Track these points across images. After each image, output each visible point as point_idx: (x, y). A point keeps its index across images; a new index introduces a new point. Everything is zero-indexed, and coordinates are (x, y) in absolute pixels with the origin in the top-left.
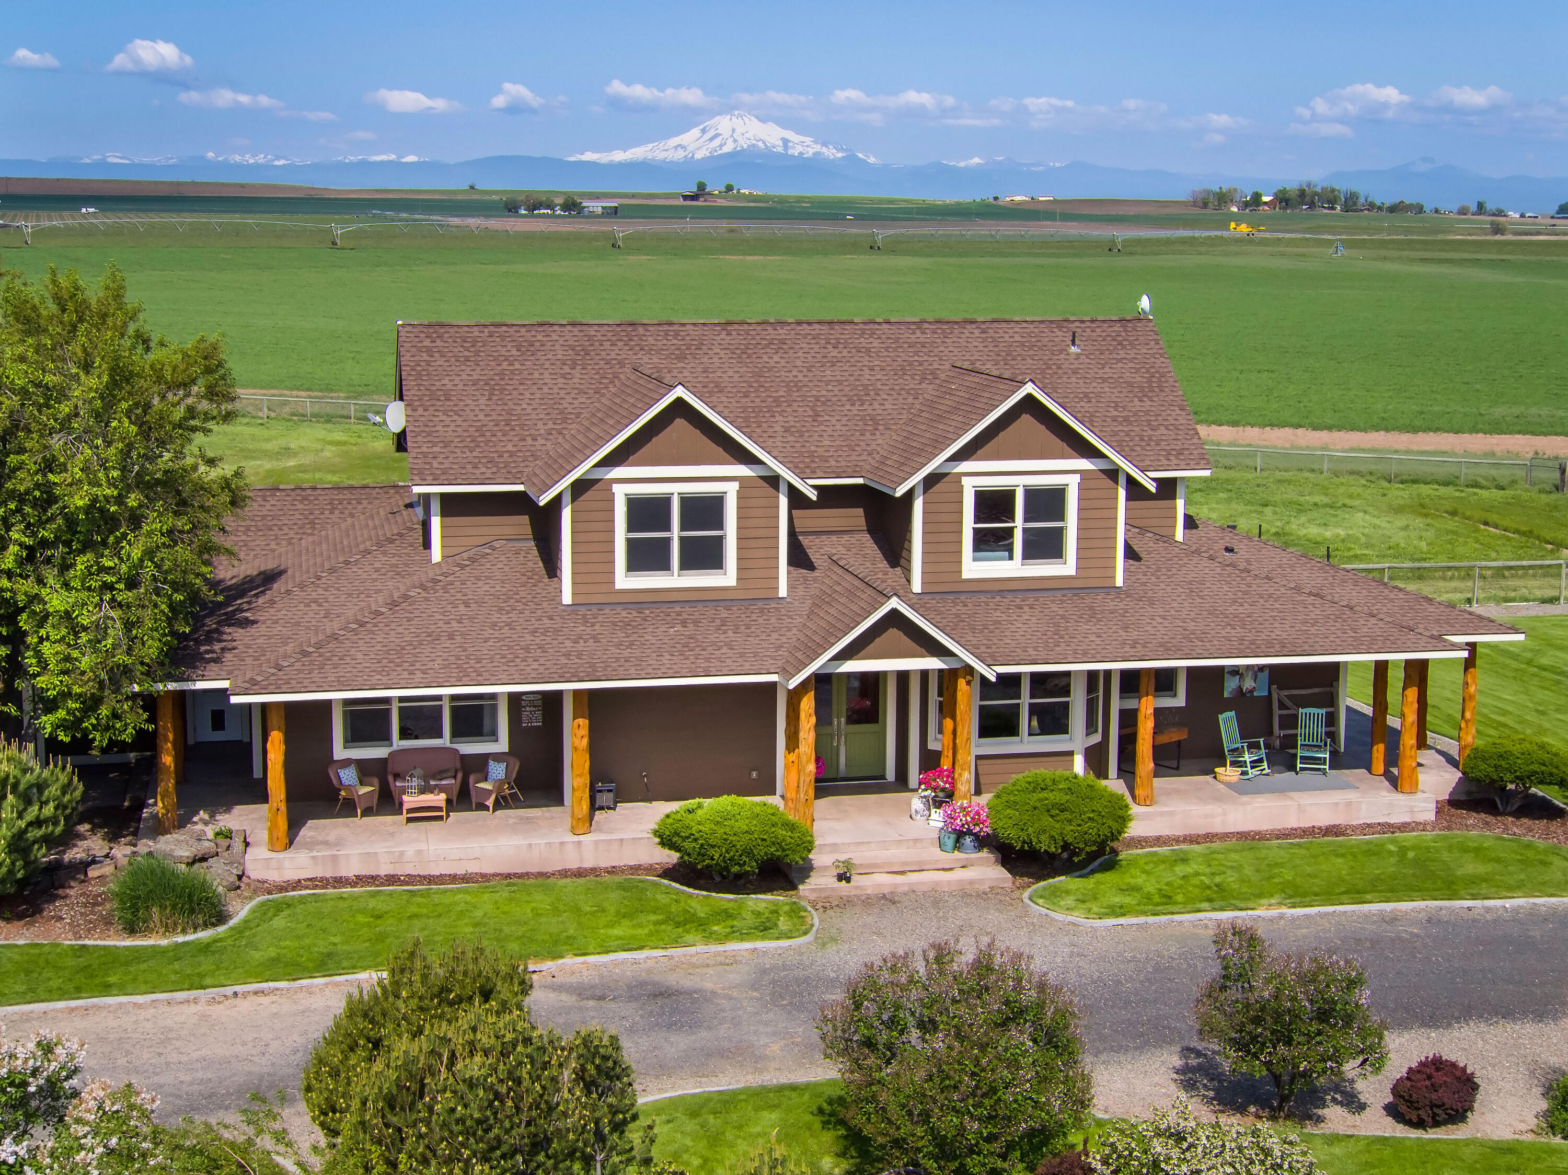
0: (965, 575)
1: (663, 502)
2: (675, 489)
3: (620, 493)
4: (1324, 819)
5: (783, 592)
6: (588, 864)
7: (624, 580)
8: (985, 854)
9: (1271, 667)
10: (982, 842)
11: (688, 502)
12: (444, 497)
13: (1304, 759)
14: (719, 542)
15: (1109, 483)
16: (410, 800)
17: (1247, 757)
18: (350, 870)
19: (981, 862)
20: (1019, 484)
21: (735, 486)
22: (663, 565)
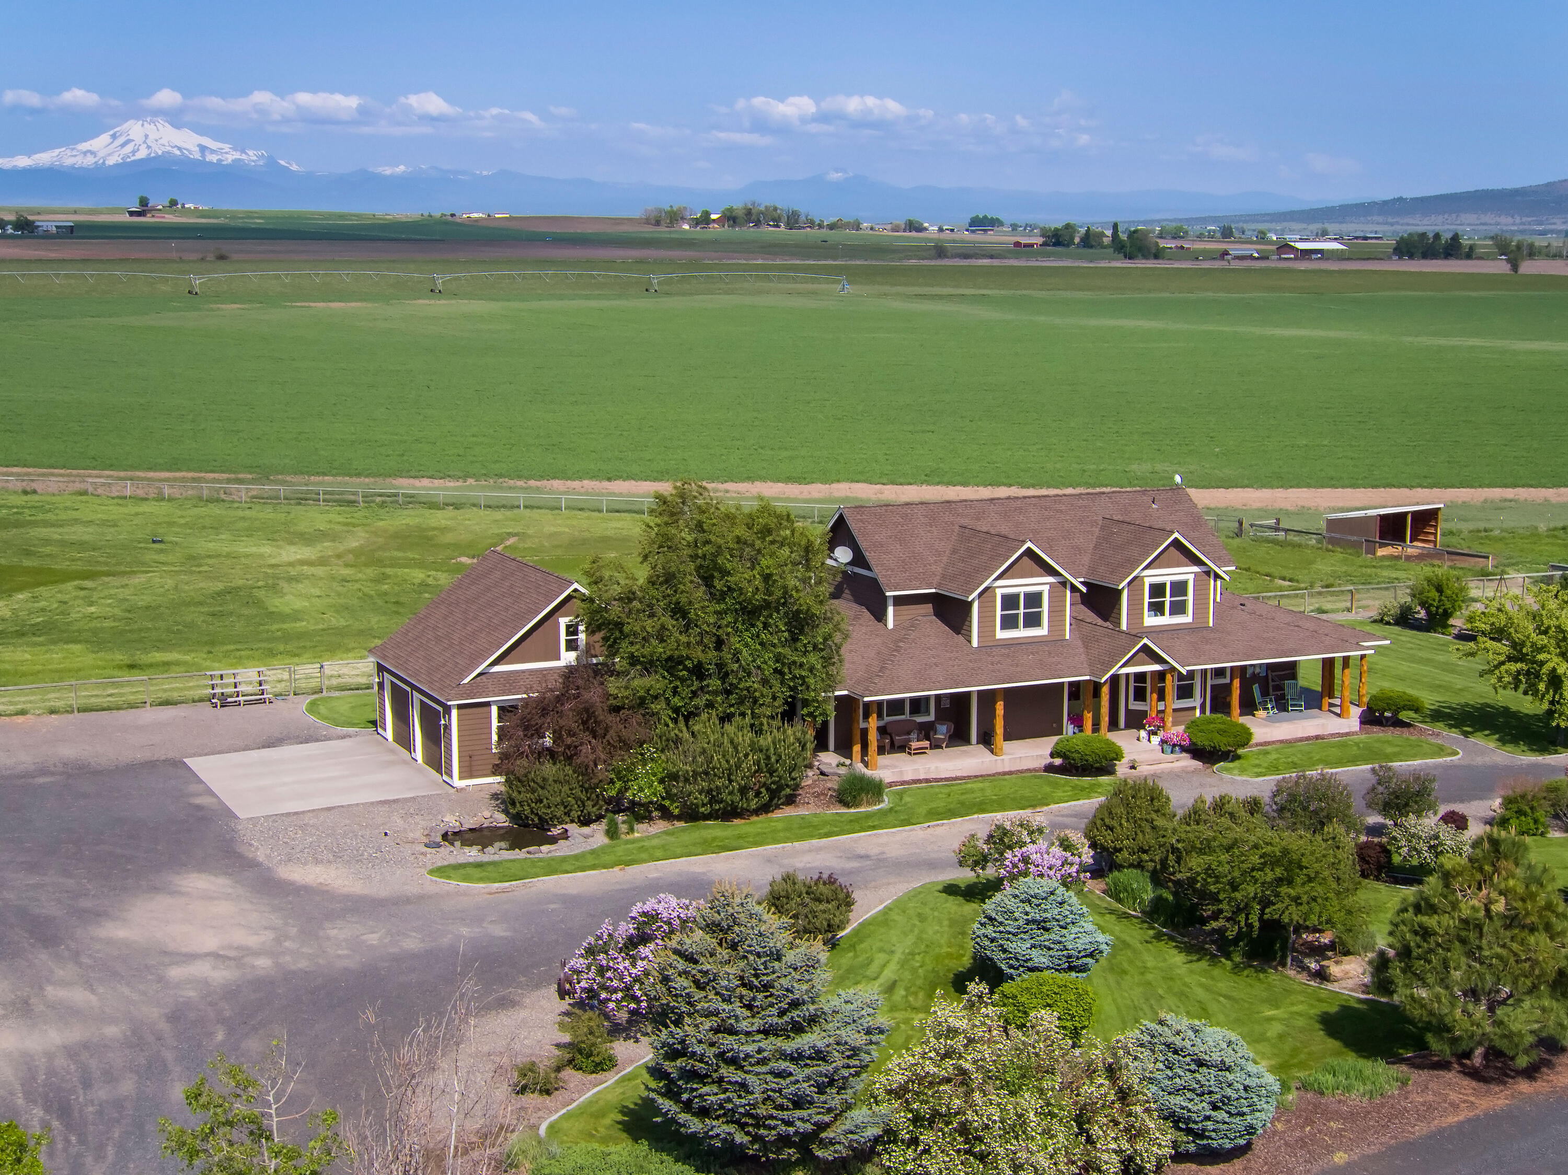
0: (1146, 624)
1: (1017, 596)
2: (1022, 590)
3: (999, 592)
4: (1312, 732)
5: (1067, 637)
6: (1007, 770)
7: (1001, 634)
8: (1184, 755)
9: (1267, 664)
10: (1184, 749)
11: (1027, 595)
12: (895, 597)
13: (1292, 705)
14: (1039, 614)
15: (1206, 577)
16: (915, 745)
17: (1269, 706)
18: (908, 777)
19: (1184, 758)
20: (1167, 580)
21: (1048, 587)
22: (1016, 626)
